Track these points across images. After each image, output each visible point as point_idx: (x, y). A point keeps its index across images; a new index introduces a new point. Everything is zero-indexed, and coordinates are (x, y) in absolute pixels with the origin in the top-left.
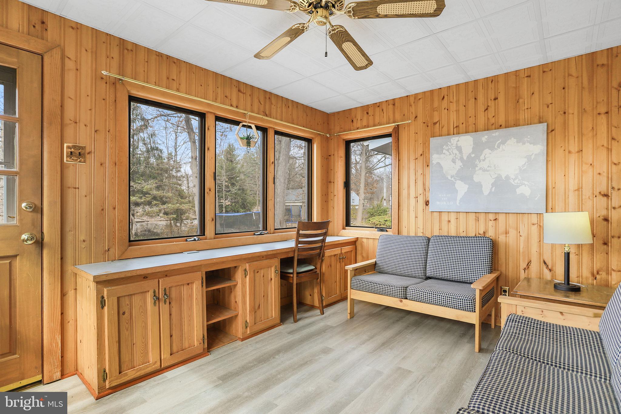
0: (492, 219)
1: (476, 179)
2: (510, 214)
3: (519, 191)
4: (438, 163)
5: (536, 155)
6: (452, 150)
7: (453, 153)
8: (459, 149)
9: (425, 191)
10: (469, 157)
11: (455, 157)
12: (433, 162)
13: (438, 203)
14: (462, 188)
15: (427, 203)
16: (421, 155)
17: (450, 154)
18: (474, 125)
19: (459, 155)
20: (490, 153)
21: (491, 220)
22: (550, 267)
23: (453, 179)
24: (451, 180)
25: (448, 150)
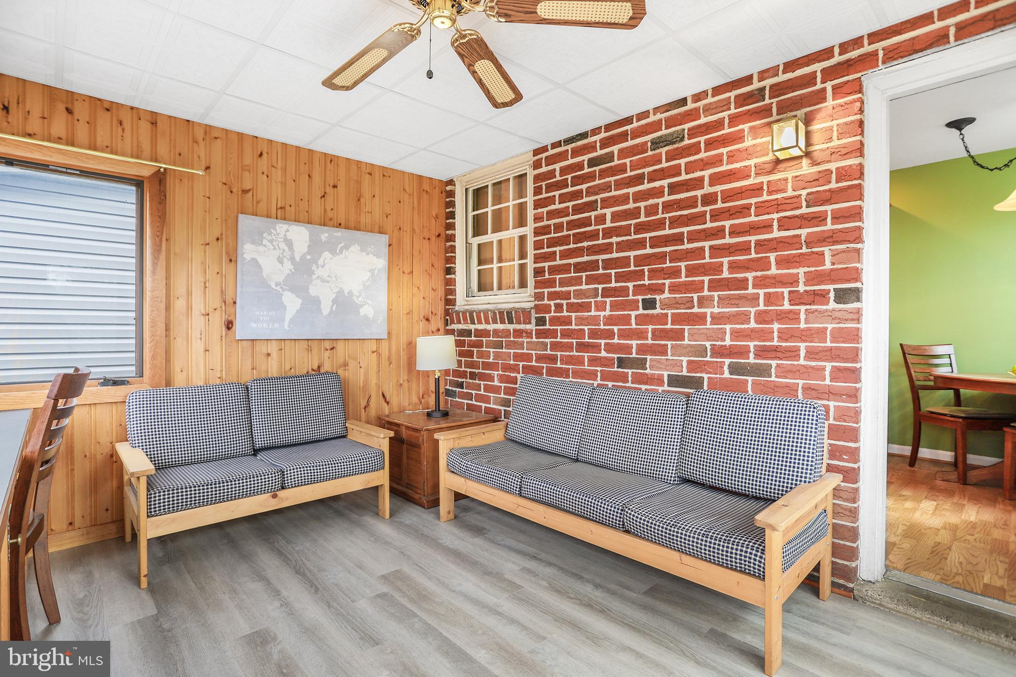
0: (328, 348)
1: (313, 291)
2: (350, 341)
3: (363, 311)
4: (254, 260)
5: (379, 269)
6: (277, 242)
7: (279, 247)
8: (289, 243)
9: (225, 304)
10: (303, 257)
11: (283, 254)
12: (245, 256)
13: (254, 325)
14: (292, 303)
15: (229, 325)
16: (218, 239)
17: (275, 249)
18: (306, 213)
19: (288, 253)
20: (331, 259)
21: (327, 350)
22: (387, 399)
23: (278, 288)
24: (276, 290)
25: (271, 241)
